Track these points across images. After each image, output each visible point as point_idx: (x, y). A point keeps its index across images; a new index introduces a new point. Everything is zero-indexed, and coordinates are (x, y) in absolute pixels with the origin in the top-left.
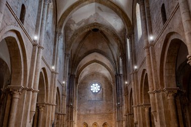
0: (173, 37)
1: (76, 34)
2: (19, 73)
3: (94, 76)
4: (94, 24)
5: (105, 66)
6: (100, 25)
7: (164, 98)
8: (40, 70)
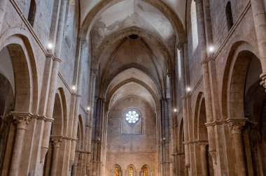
0: (241, 49)
1: (106, 42)
2: (26, 94)
3: (131, 100)
4: (132, 29)
5: (147, 87)
6: (140, 30)
7: (227, 132)
8: (56, 91)
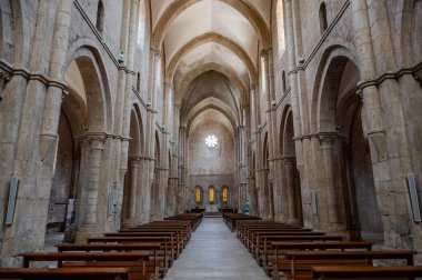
3: (210, 125)
4: (210, 65)
8: (130, 107)
